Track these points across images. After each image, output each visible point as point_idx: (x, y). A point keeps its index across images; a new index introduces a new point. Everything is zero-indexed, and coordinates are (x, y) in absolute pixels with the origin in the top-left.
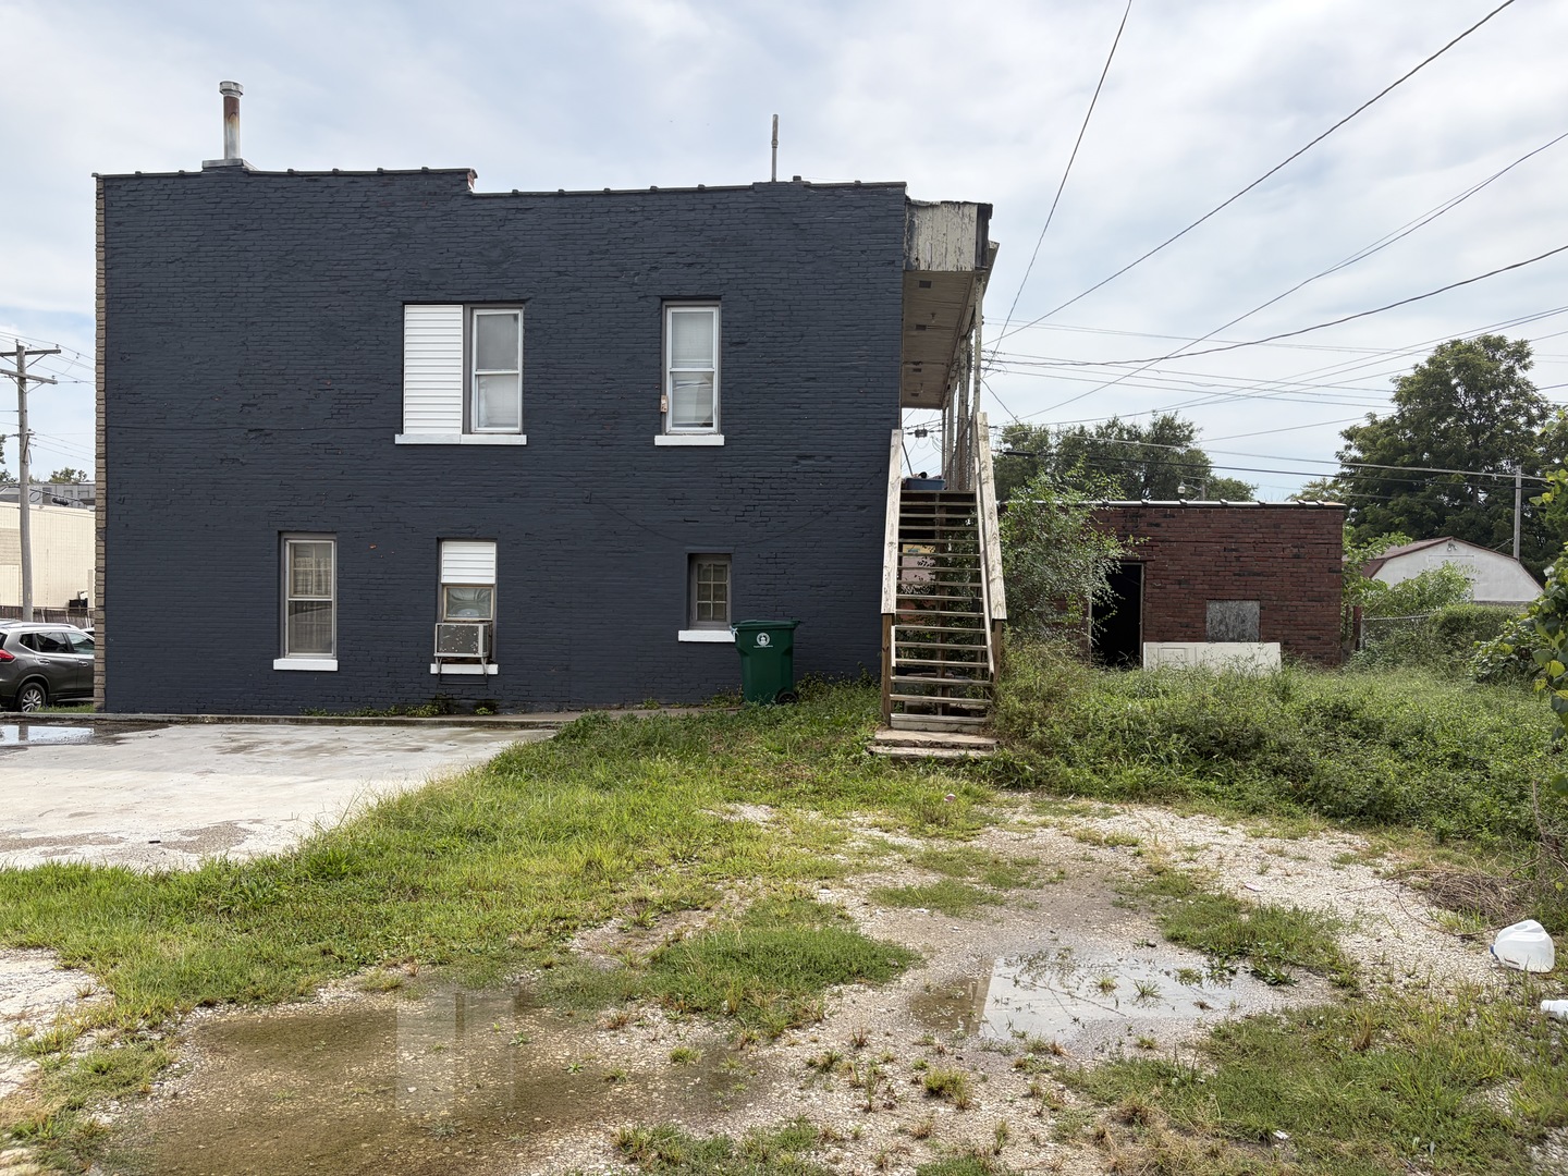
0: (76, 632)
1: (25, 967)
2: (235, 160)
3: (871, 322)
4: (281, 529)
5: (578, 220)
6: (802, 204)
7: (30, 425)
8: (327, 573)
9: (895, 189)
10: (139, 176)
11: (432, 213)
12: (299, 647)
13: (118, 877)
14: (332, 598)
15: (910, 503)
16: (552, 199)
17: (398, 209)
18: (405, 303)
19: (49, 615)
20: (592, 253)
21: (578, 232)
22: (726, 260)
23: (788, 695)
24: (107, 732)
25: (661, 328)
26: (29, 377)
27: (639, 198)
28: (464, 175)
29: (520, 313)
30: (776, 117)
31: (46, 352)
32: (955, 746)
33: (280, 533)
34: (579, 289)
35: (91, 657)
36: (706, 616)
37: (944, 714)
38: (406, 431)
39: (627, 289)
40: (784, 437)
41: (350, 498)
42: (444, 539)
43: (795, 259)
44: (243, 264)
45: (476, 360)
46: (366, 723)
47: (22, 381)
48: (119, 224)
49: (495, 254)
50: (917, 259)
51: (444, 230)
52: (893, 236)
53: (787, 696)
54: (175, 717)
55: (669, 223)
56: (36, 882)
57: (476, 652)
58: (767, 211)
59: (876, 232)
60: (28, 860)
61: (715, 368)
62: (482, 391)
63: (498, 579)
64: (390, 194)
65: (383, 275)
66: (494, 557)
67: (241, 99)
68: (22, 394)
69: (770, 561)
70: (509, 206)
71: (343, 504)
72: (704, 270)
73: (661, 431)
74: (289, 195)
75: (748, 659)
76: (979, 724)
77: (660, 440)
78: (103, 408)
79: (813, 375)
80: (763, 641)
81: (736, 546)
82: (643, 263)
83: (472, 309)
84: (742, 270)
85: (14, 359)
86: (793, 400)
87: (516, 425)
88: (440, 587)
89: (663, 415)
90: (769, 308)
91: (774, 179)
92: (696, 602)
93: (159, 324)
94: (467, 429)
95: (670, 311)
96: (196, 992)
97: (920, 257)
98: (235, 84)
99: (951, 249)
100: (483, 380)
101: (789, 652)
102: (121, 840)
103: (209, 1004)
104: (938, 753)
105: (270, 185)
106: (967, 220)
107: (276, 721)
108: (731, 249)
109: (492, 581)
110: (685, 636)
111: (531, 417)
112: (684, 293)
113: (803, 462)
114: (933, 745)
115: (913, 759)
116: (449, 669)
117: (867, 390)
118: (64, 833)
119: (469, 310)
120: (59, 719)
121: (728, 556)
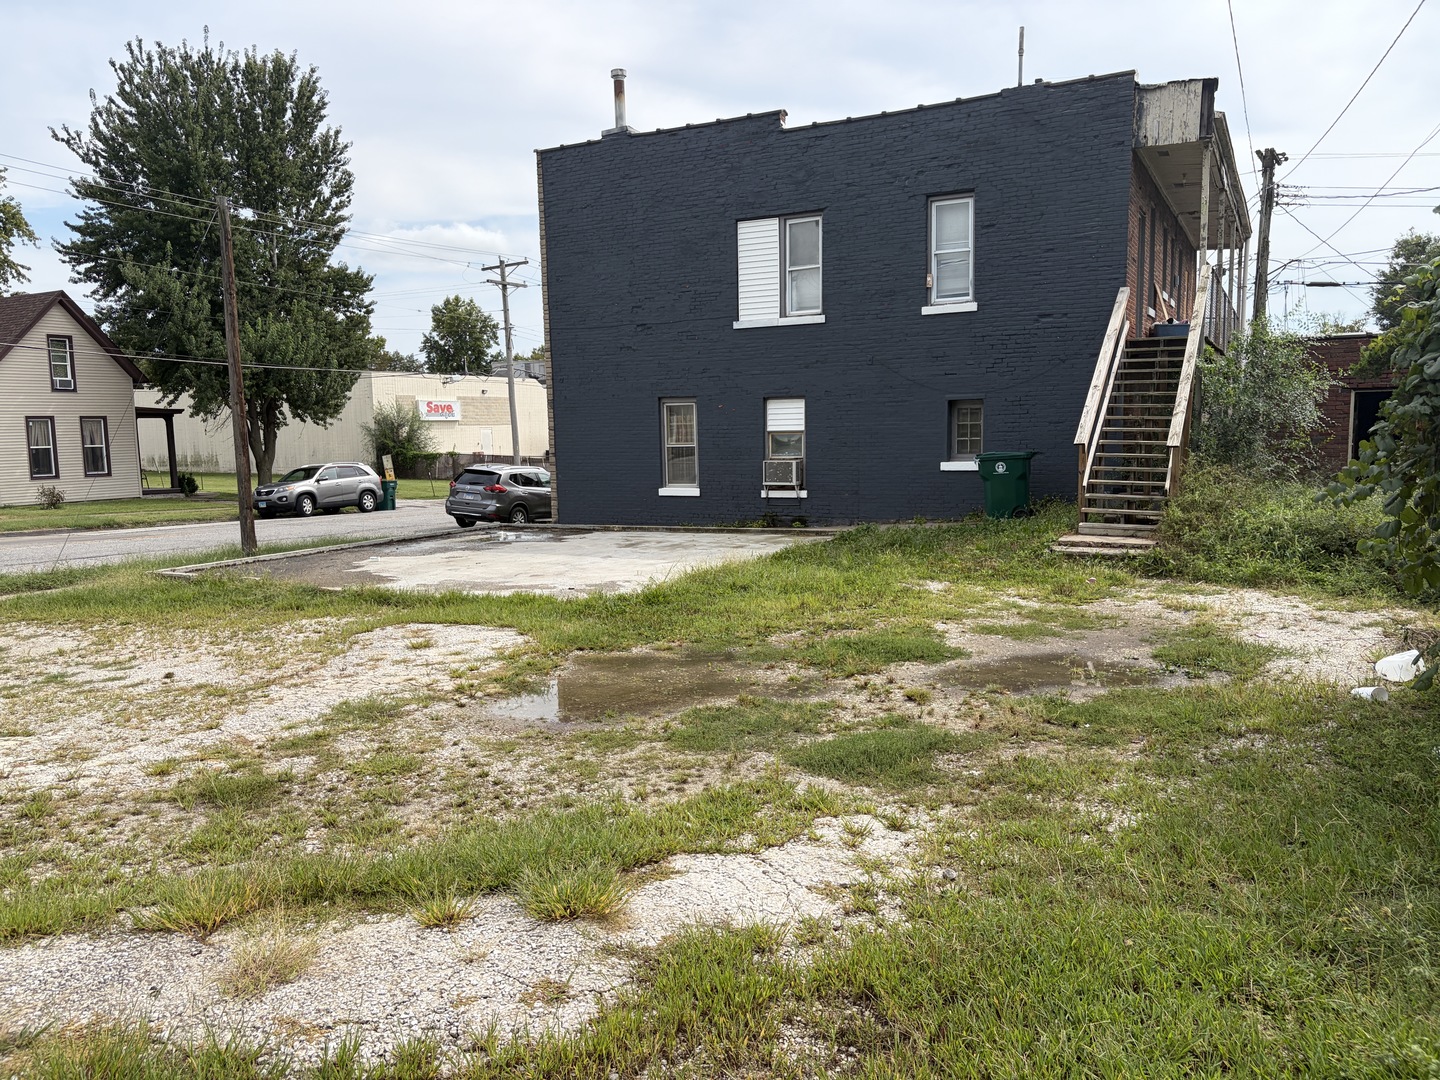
0: (543, 473)
1: (503, 634)
2: (622, 127)
3: (1102, 197)
4: (660, 396)
5: (862, 140)
6: (1043, 102)
7: (511, 320)
8: (691, 426)
9: (1125, 78)
10: (563, 148)
11: (755, 148)
12: (677, 479)
13: (550, 600)
14: (695, 444)
15: (1134, 350)
16: (842, 126)
17: (731, 148)
18: (738, 220)
19: (532, 461)
20: (872, 165)
21: (862, 150)
22: (978, 159)
23: (1021, 512)
24: (559, 535)
25: (927, 219)
26: (509, 284)
27: (909, 116)
28: (777, 116)
29: (820, 219)
30: (1022, 29)
31: (518, 264)
32: (1121, 546)
33: (660, 399)
34: (862, 196)
35: (549, 489)
36: (964, 451)
37: (1126, 522)
38: (741, 319)
39: (900, 192)
40: (1028, 300)
41: (704, 371)
42: (769, 398)
43: (1036, 150)
44: (629, 203)
45: (789, 257)
46: (714, 531)
47: (504, 287)
48: (552, 184)
49: (801, 175)
50: (1145, 137)
51: (764, 160)
52: (1123, 119)
53: (1018, 512)
54: (597, 527)
55: (932, 134)
56: (510, 601)
57: (791, 481)
58: (1013, 112)
59: (1107, 118)
60: (506, 593)
61: (971, 247)
62: (794, 283)
63: (806, 426)
64: (726, 138)
65: (722, 201)
66: (803, 411)
67: (625, 80)
68: (505, 297)
69: (1015, 403)
70: (811, 135)
71: (700, 376)
72: (960, 169)
73: (927, 302)
74: (658, 148)
75: (988, 483)
76: (1151, 530)
77: (926, 311)
78: (547, 316)
79: (1051, 247)
80: (1001, 468)
81: (987, 392)
82: (913, 169)
83: (785, 220)
84: (992, 165)
85: (498, 271)
86: (1035, 269)
87: (817, 308)
88: (766, 434)
89: (928, 290)
90: (1014, 194)
91: (1020, 84)
92: (956, 439)
93: (580, 253)
94: (783, 314)
95: (934, 206)
96: (575, 643)
97: (1148, 135)
98: (621, 70)
99: (1177, 123)
100: (794, 274)
101: (1023, 477)
102: (555, 587)
103: (581, 649)
104: (1105, 551)
105: (646, 142)
106: (1192, 96)
107: (657, 530)
108: (983, 148)
109: (802, 428)
110: (945, 466)
111: (828, 303)
112: (944, 190)
113: (1043, 320)
114: (1103, 545)
115: (1082, 556)
116: (774, 494)
117: (1099, 255)
118: (527, 584)
119: (782, 222)
120: (530, 528)
121: (981, 400)
